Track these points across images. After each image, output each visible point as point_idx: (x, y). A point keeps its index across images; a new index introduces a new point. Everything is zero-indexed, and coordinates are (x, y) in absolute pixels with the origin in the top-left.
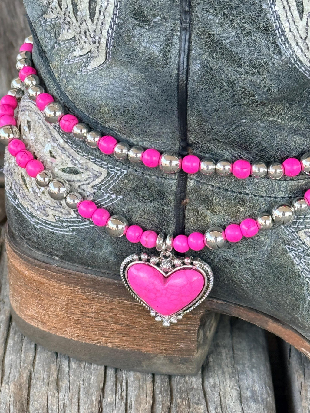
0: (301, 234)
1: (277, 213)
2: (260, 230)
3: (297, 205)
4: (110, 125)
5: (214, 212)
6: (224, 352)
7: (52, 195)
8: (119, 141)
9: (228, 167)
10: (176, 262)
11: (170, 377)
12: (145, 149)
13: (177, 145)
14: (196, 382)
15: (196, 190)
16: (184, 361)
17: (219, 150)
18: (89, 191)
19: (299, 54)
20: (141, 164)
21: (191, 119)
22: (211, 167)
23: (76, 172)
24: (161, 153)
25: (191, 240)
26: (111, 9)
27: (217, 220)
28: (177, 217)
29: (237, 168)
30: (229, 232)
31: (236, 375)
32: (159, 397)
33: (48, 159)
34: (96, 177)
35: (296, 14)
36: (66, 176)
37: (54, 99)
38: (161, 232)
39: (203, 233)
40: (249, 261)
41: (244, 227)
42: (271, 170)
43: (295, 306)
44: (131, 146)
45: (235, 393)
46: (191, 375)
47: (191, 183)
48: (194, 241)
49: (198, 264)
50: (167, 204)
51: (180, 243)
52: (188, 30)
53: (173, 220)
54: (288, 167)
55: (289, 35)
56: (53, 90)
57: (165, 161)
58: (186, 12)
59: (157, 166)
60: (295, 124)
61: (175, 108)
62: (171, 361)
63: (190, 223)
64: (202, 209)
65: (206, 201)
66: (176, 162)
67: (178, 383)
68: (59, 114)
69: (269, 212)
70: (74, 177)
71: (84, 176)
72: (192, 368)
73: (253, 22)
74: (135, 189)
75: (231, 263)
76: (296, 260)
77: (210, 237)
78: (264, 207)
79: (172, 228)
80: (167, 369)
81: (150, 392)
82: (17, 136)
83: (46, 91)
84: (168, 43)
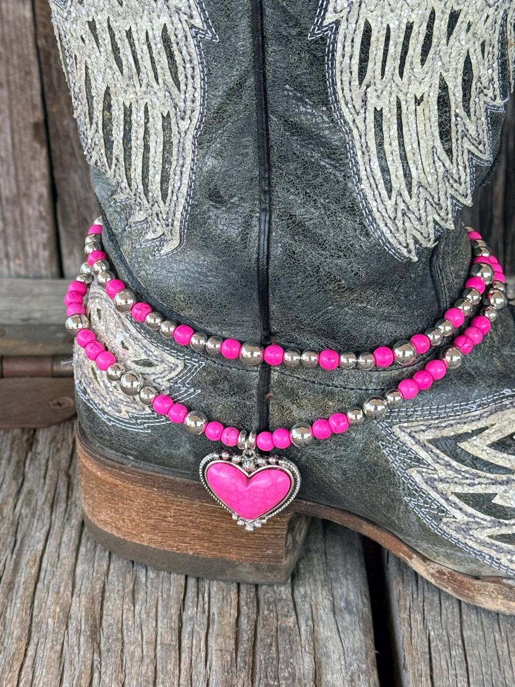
0: (396, 429)
1: (369, 407)
2: (352, 425)
3: (390, 398)
4: (186, 313)
5: (300, 407)
6: (316, 558)
7: (124, 390)
8: (195, 331)
9: (314, 358)
10: (260, 461)
11: (257, 586)
12: (224, 339)
13: (259, 335)
14: (284, 591)
15: (281, 383)
16: (272, 569)
17: (304, 339)
18: (164, 384)
19: (388, 235)
20: (219, 355)
21: (273, 307)
22: (296, 358)
23: (150, 365)
24: (242, 343)
25: (276, 437)
26: (184, 189)
27: (303, 415)
28: (261, 412)
29: (324, 359)
30: (316, 428)
31: (328, 583)
32: (244, 610)
33: (120, 350)
34: (172, 369)
35: (384, 193)
36: (139, 369)
37: (126, 286)
38: (242, 428)
39: (289, 430)
40: (339, 459)
41: (333, 423)
42: (361, 360)
43: (391, 508)
44: (209, 336)
45: (327, 603)
46: (280, 584)
47: (275, 376)
48: (279, 439)
49: (284, 464)
50: (250, 398)
51: (264, 441)
52: (269, 211)
53: (257, 416)
54: (379, 357)
55: (377, 215)
56: (124, 276)
57: (245, 352)
58: (265, 192)
59: (238, 358)
60: (386, 310)
61: (255, 295)
62: (258, 568)
63: (275, 418)
64: (287, 403)
65: (292, 395)
66: (257, 354)
67: (266, 593)
68: (130, 302)
69: (359, 406)
70: (148, 370)
71: (159, 368)
72: (281, 576)
73: (337, 201)
74: (214, 383)
75: (319, 461)
76: (391, 458)
77: (295, 434)
78: (354, 401)
79: (255, 424)
80: (252, 578)
81: (234, 603)
82: (86, 326)
84: (247, 225)
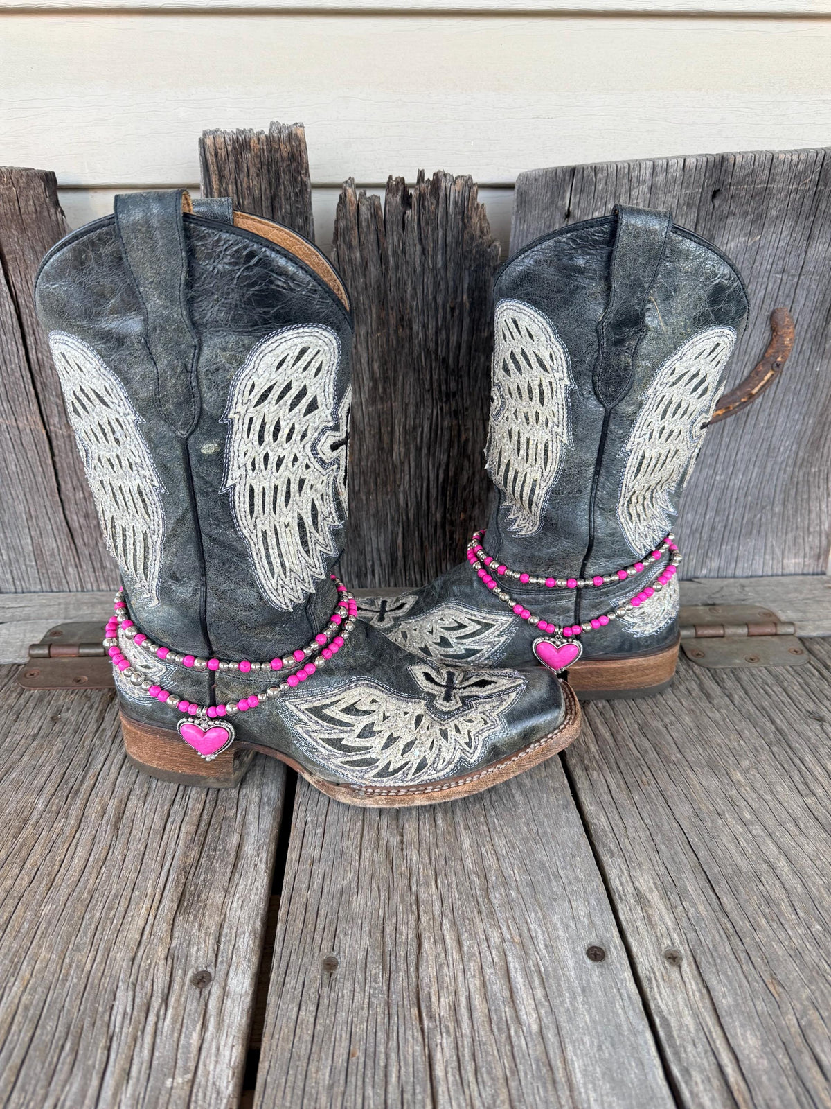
0: (287, 703)
1: (270, 692)
3: (282, 686)
4: (164, 640)
5: (232, 692)
6: (258, 770)
7: (133, 683)
8: (170, 650)
9: (236, 666)
10: (210, 723)
11: (219, 790)
12: (186, 655)
13: (206, 653)
14: (234, 792)
15: (221, 678)
16: (226, 780)
17: (233, 654)
18: (157, 679)
19: (274, 598)
20: (182, 664)
21: (211, 638)
22: (226, 666)
23: (149, 668)
24: (195, 657)
25: (218, 709)
26: (156, 574)
27: (234, 696)
28: (210, 695)
29: (242, 666)
30: (240, 704)
31: (261, 786)
32: (207, 805)
33: (132, 658)
34: (160, 671)
35: (270, 576)
36: (143, 670)
37: (133, 624)
38: (200, 705)
39: (225, 705)
40: (256, 720)
41: (249, 701)
42: (263, 666)
43: (288, 747)
44: (177, 653)
45: (257, 799)
46: (232, 788)
47: (217, 675)
48: (219, 710)
49: (224, 724)
50: (203, 687)
51: (211, 712)
52: (205, 585)
53: (208, 697)
54: (273, 664)
55: (266, 588)
56: (133, 619)
57: (197, 663)
58: (202, 575)
59: (193, 666)
60: (278, 637)
61: (200, 632)
62: (218, 780)
63: (219, 699)
64: (225, 690)
65: (227, 685)
66: (204, 664)
67: (222, 795)
68: (134, 633)
69: (265, 691)
70: (147, 671)
71: (153, 670)
72: (232, 784)
73: (244, 580)
74: (183, 679)
75: (246, 722)
76: (285, 719)
77: (228, 708)
78: (263, 688)
79: (208, 702)
80: (216, 785)
81: (202, 802)
82: (115, 644)
83: (130, 618)
